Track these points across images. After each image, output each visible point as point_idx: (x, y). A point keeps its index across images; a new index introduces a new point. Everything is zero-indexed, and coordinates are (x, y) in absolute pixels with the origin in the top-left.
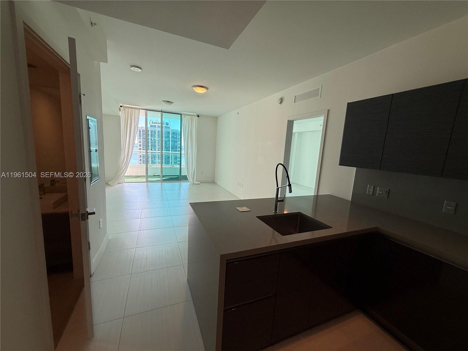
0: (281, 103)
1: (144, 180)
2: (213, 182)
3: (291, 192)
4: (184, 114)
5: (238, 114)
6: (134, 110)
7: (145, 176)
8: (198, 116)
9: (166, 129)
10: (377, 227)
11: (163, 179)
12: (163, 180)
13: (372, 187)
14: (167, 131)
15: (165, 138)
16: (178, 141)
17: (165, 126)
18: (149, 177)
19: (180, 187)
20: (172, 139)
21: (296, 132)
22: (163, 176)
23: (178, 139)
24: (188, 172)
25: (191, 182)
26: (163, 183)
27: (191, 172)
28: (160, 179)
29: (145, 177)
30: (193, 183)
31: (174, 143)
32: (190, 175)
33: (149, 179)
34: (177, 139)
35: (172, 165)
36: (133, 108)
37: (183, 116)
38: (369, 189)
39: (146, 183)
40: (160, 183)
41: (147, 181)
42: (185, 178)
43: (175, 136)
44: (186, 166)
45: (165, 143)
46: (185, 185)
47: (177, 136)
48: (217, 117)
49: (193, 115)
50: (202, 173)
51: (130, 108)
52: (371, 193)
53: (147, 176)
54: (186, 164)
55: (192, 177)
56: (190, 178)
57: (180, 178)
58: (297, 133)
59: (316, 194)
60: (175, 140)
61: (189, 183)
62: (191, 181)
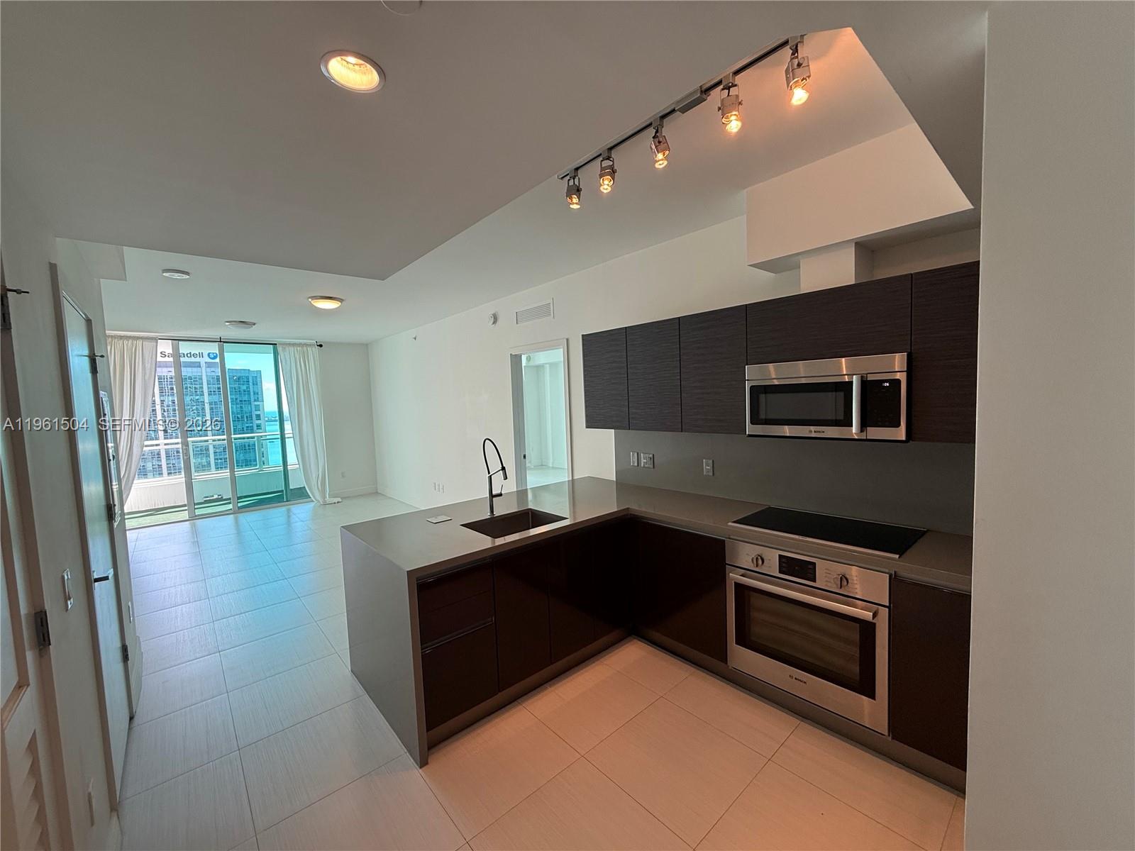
0: (495, 322)
1: (185, 515)
2: (376, 493)
3: (507, 478)
4: (283, 344)
5: (415, 339)
6: (139, 342)
7: (185, 506)
8: (321, 346)
9: (213, 369)
10: (628, 508)
11: (240, 505)
12: (239, 508)
13: (636, 455)
14: (213, 374)
15: (209, 394)
16: (252, 400)
17: (206, 363)
18: (196, 507)
19: (289, 517)
20: (234, 397)
21: (546, 364)
22: (239, 498)
23: (252, 393)
24: (307, 480)
25: (319, 501)
26: (239, 515)
27: (314, 476)
28: (230, 506)
29: (186, 508)
30: (325, 501)
31: (241, 407)
32: (314, 482)
33: (198, 512)
34: (249, 394)
35: (258, 467)
36: (138, 338)
37: (281, 348)
38: (633, 460)
39: (188, 522)
40: (232, 516)
41: (193, 518)
42: (301, 494)
43: (244, 387)
44: (301, 463)
45: (211, 409)
46: (301, 511)
47: (248, 388)
48: (366, 345)
49: (306, 345)
50: (343, 476)
51: (128, 338)
52: (636, 464)
53: (192, 504)
54: (300, 461)
55: (318, 488)
56: (314, 492)
57: (286, 495)
58: (548, 365)
59: (571, 479)
60: (246, 398)
61: (312, 505)
62: (318, 497)
